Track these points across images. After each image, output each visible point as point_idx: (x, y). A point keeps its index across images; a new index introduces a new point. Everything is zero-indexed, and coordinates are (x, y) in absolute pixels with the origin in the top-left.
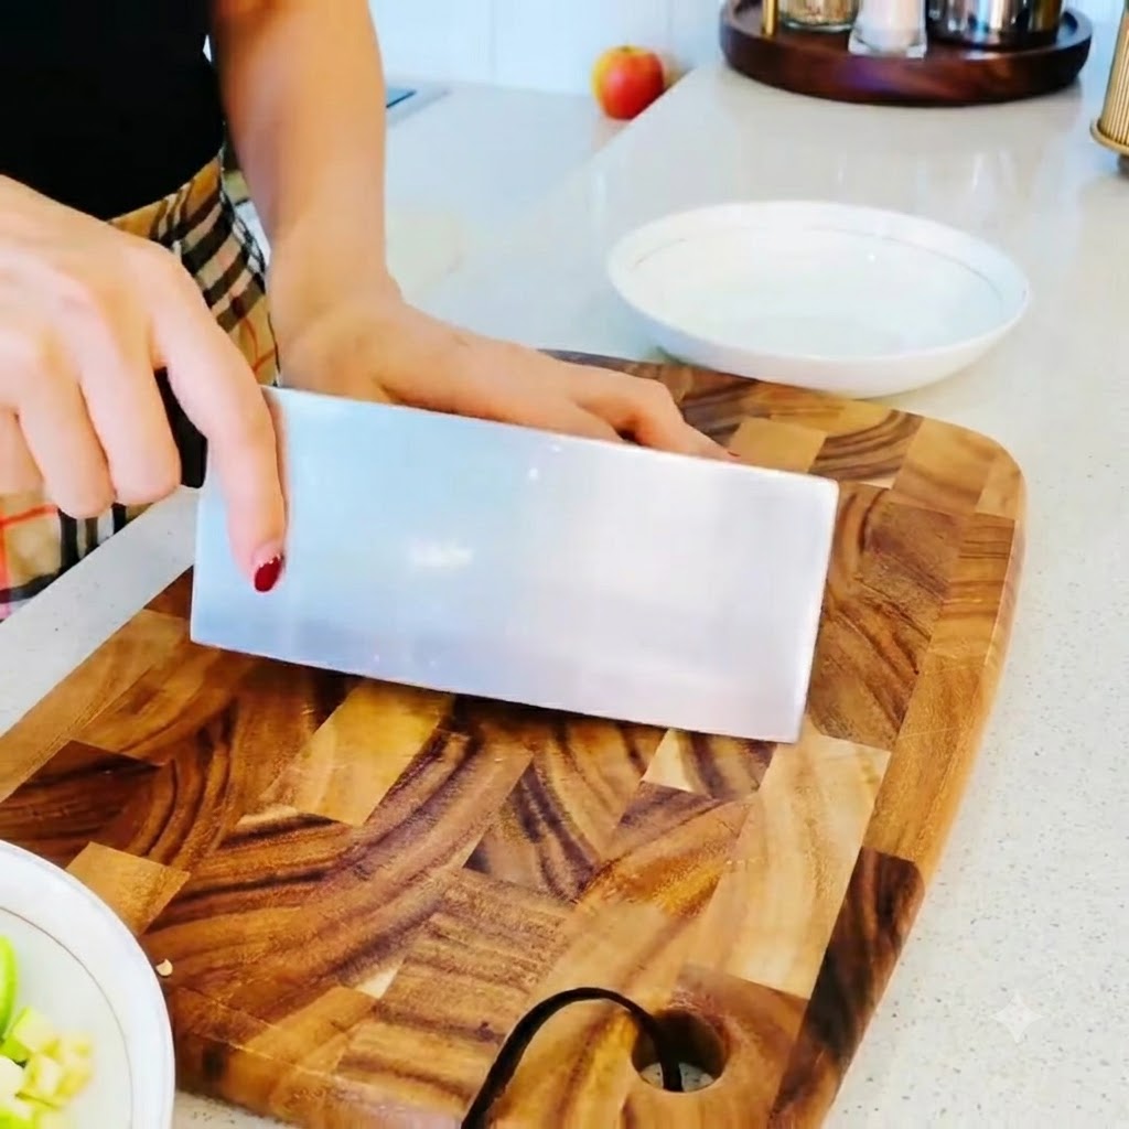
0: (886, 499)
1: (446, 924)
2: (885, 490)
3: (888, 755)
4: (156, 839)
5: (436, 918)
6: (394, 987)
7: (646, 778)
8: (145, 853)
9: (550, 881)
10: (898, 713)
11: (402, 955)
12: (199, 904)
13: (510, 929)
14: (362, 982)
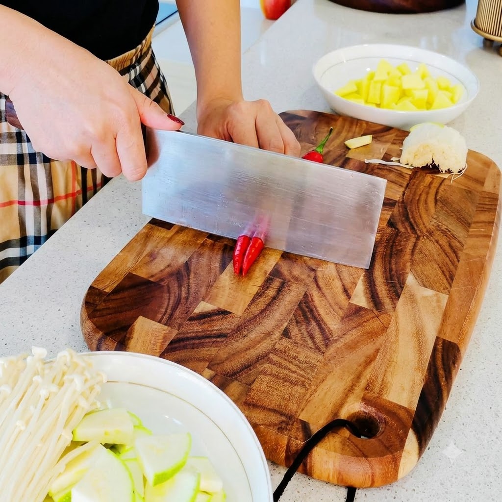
0: (446, 183)
1: (275, 359)
2: (445, 179)
3: (447, 297)
5: (271, 356)
7: (351, 301)
8: (160, 321)
9: (314, 342)
10: (451, 278)
12: (182, 344)
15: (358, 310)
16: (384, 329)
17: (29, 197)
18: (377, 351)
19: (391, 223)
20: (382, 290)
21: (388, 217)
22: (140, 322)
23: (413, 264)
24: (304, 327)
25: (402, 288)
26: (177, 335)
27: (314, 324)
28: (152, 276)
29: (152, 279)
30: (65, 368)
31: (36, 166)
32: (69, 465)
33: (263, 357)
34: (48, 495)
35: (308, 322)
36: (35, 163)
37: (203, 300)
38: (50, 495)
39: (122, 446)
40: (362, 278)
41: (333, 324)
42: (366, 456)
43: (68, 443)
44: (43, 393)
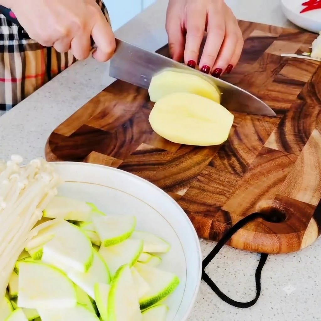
1: (202, 179)
4: (112, 151)
5: (198, 177)
6: (186, 193)
7: (264, 146)
8: (109, 155)
9: (234, 170)
11: (189, 186)
13: (222, 181)
14: (177, 191)
15: (270, 151)
16: (292, 163)
17: (8, 76)
18: (285, 177)
19: (300, 97)
20: (290, 138)
21: (298, 93)
22: (93, 155)
23: (317, 123)
24: (226, 160)
25: (308, 138)
26: (123, 163)
27: (234, 159)
28: (103, 127)
29: (102, 129)
30: (37, 170)
31: (14, 54)
32: (40, 233)
33: (193, 178)
34: (24, 249)
35: (229, 158)
36: (13, 52)
37: (144, 142)
38: (27, 250)
39: (81, 222)
40: (274, 131)
41: (250, 159)
42: (275, 233)
43: (40, 218)
44: (21, 185)
